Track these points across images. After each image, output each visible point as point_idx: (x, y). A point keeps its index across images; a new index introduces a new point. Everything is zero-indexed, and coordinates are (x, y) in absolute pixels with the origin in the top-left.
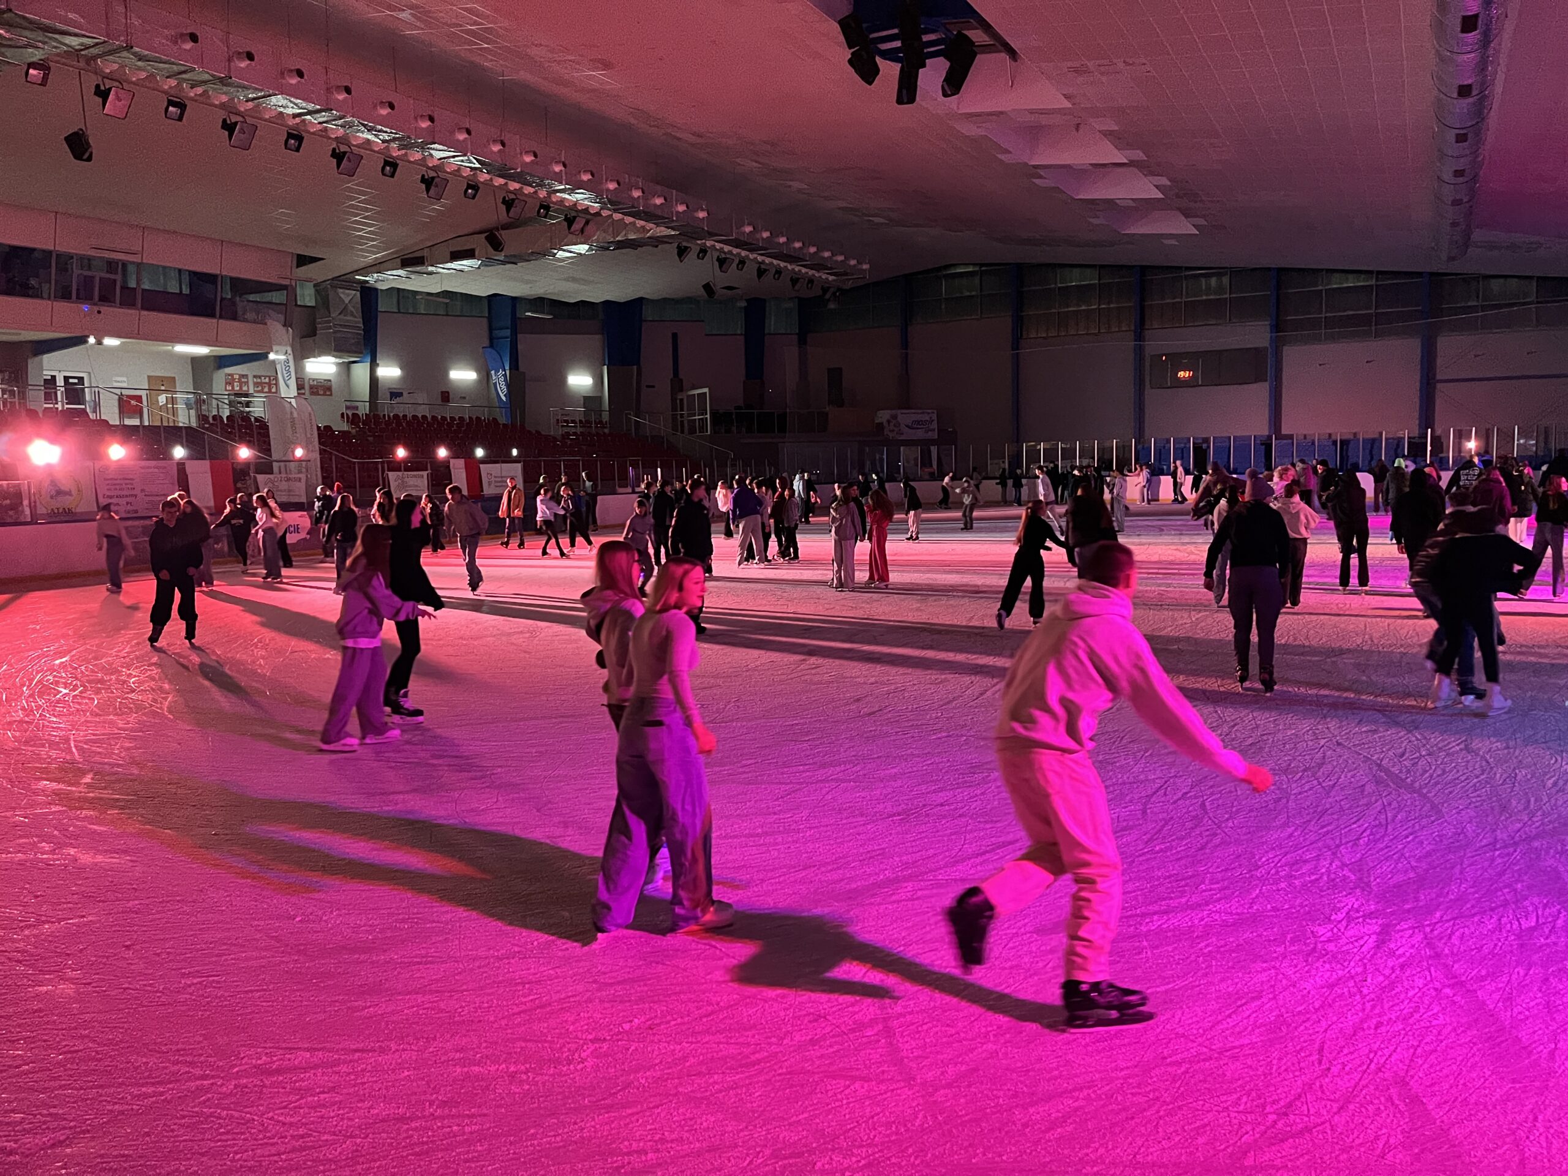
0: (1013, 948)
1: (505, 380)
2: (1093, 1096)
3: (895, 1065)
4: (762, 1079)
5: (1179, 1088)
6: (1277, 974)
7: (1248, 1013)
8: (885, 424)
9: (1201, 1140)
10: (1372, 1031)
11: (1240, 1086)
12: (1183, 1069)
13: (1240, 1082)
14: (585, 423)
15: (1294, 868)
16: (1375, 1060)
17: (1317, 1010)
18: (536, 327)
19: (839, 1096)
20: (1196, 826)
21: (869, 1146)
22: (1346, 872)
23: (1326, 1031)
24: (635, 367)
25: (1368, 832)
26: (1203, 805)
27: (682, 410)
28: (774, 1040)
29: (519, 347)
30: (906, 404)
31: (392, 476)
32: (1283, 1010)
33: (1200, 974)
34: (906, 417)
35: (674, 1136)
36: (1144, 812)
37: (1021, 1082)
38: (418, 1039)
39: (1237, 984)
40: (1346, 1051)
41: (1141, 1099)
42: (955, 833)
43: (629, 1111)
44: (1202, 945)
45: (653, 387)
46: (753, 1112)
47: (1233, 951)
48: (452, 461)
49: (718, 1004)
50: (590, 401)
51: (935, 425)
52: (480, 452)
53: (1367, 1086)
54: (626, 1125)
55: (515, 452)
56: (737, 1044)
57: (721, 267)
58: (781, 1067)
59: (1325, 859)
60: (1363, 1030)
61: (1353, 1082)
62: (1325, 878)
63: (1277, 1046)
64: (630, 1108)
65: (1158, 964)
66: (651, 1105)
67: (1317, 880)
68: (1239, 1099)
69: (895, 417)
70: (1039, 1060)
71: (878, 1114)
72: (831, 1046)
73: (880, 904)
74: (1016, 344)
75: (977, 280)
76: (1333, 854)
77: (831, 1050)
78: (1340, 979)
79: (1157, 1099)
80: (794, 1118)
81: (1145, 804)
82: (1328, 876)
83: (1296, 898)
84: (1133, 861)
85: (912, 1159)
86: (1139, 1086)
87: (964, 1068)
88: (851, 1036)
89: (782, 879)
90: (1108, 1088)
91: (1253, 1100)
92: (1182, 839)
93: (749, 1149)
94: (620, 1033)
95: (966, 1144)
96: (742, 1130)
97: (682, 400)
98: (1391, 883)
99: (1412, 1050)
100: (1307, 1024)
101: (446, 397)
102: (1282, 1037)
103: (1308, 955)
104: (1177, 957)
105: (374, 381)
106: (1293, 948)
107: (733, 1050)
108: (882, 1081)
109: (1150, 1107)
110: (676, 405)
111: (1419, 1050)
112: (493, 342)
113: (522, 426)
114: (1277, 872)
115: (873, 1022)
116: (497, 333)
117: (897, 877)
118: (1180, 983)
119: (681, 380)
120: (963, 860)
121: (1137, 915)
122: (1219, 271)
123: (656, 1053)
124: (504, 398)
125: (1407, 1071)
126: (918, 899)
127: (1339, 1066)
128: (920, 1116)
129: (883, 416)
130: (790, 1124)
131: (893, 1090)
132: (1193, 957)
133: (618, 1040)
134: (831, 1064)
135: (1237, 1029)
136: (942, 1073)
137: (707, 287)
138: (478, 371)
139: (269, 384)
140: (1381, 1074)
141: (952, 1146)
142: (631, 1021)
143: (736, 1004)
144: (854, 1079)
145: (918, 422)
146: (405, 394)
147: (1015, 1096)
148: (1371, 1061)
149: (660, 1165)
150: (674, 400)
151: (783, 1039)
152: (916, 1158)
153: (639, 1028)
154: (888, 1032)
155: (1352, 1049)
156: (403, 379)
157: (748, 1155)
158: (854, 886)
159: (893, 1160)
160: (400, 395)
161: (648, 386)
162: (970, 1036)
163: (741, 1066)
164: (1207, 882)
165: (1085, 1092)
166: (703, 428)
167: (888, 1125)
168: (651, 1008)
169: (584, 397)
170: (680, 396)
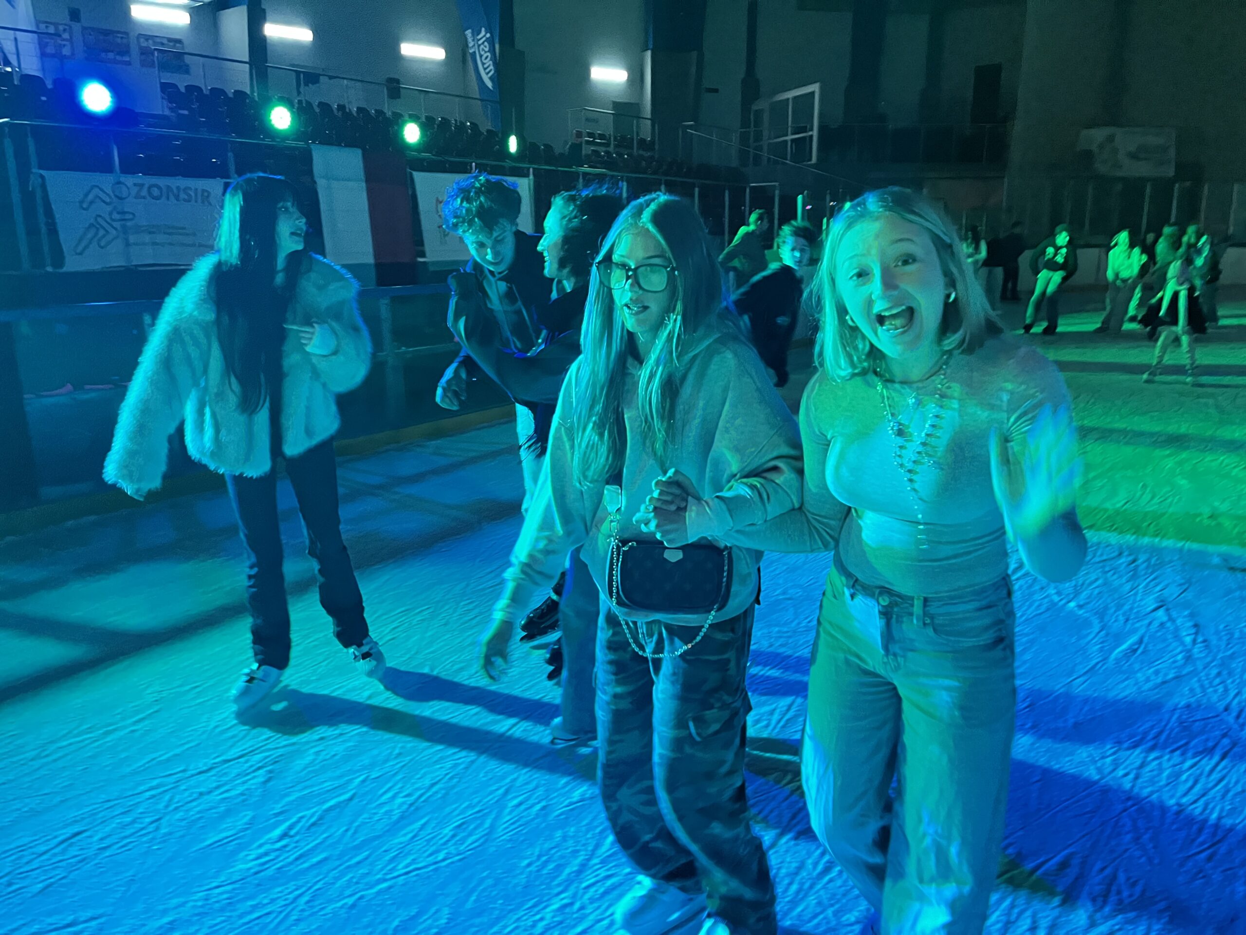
1: (494, 58)
24: (694, 54)
27: (759, 128)
29: (516, 10)
34: (1125, 140)
45: (716, 91)
50: (623, 111)
51: (1171, 155)
69: (1109, 140)
97: (759, 113)
101: (393, 88)
105: (257, 46)
119: (757, 82)
124: (490, 84)
129: (1094, 138)
138: (448, 49)
145: (1144, 149)
150: (746, 111)
156: (316, 45)
160: (314, 79)
166: (802, 151)
169: (614, 103)
170: (758, 105)
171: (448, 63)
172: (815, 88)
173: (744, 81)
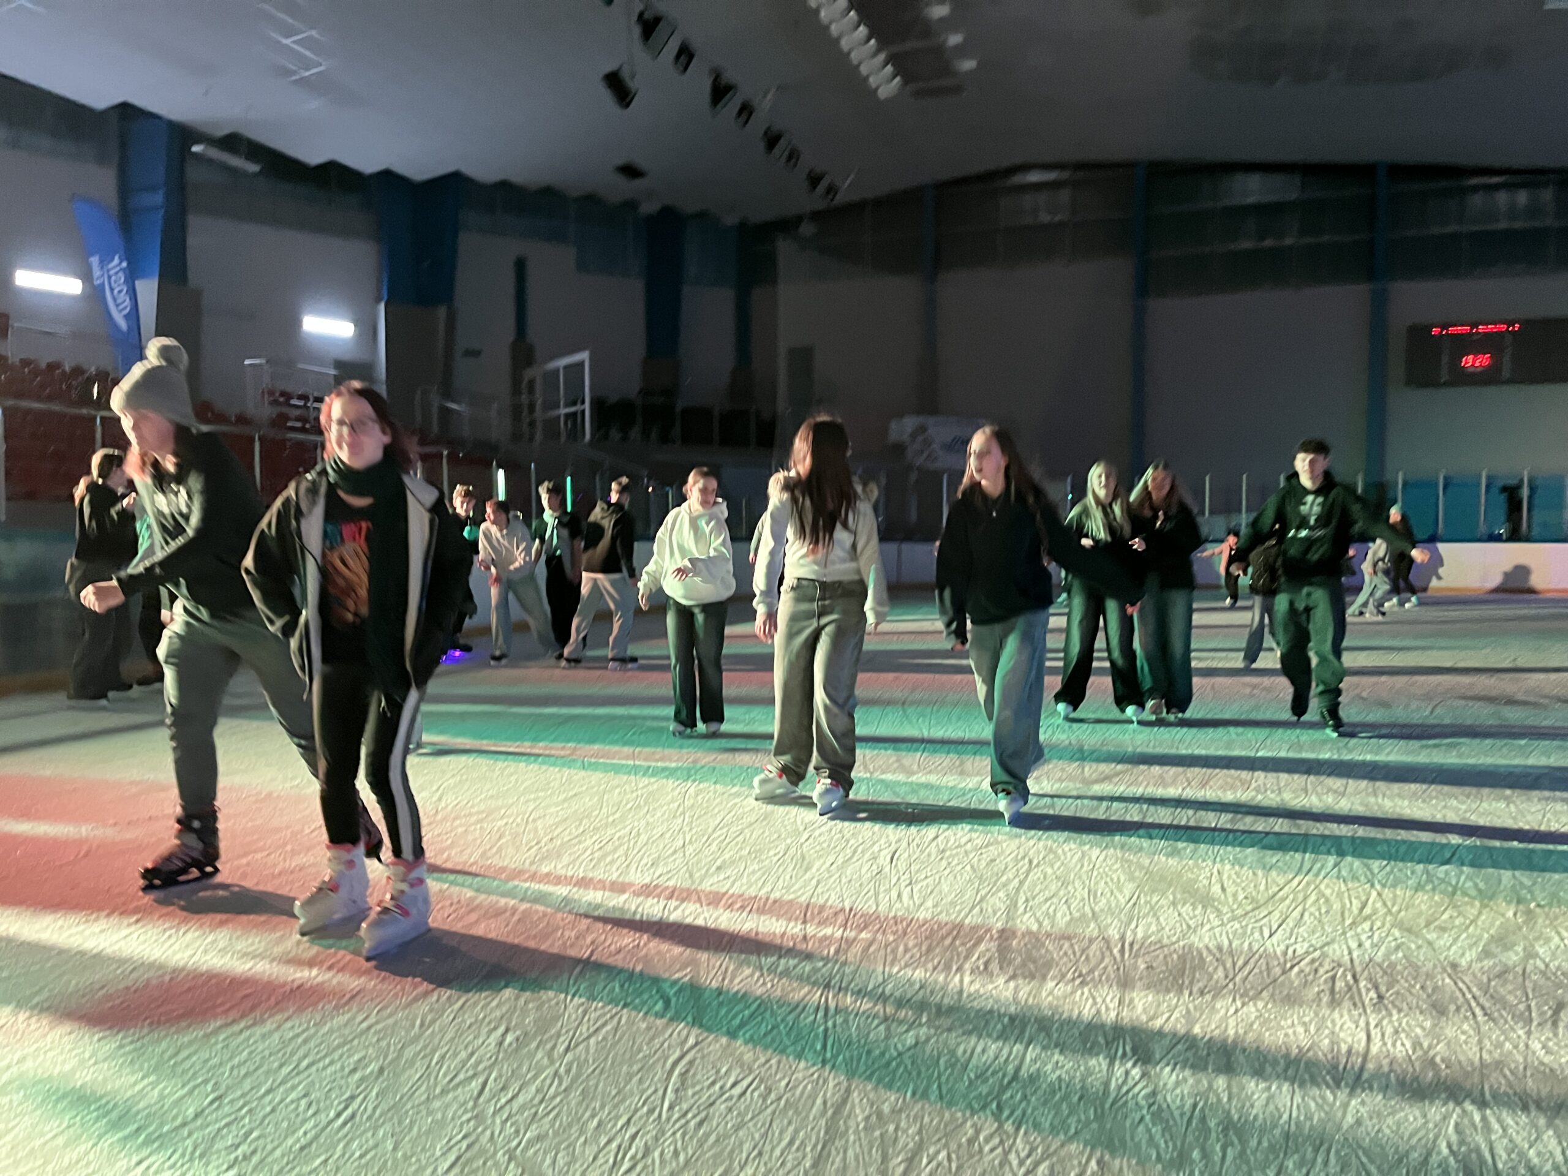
8: (908, 441)
24: (442, 312)
27: (532, 395)
45: (475, 354)
69: (922, 429)
97: (531, 384)
110: (520, 389)
112: (124, 218)
119: (533, 345)
122: (1536, 179)
124: (123, 324)
129: (902, 427)
150: (516, 381)
161: (466, 353)
166: (575, 430)
169: (337, 361)
170: (528, 374)
171: (85, 296)
172: (584, 356)
173: (513, 346)
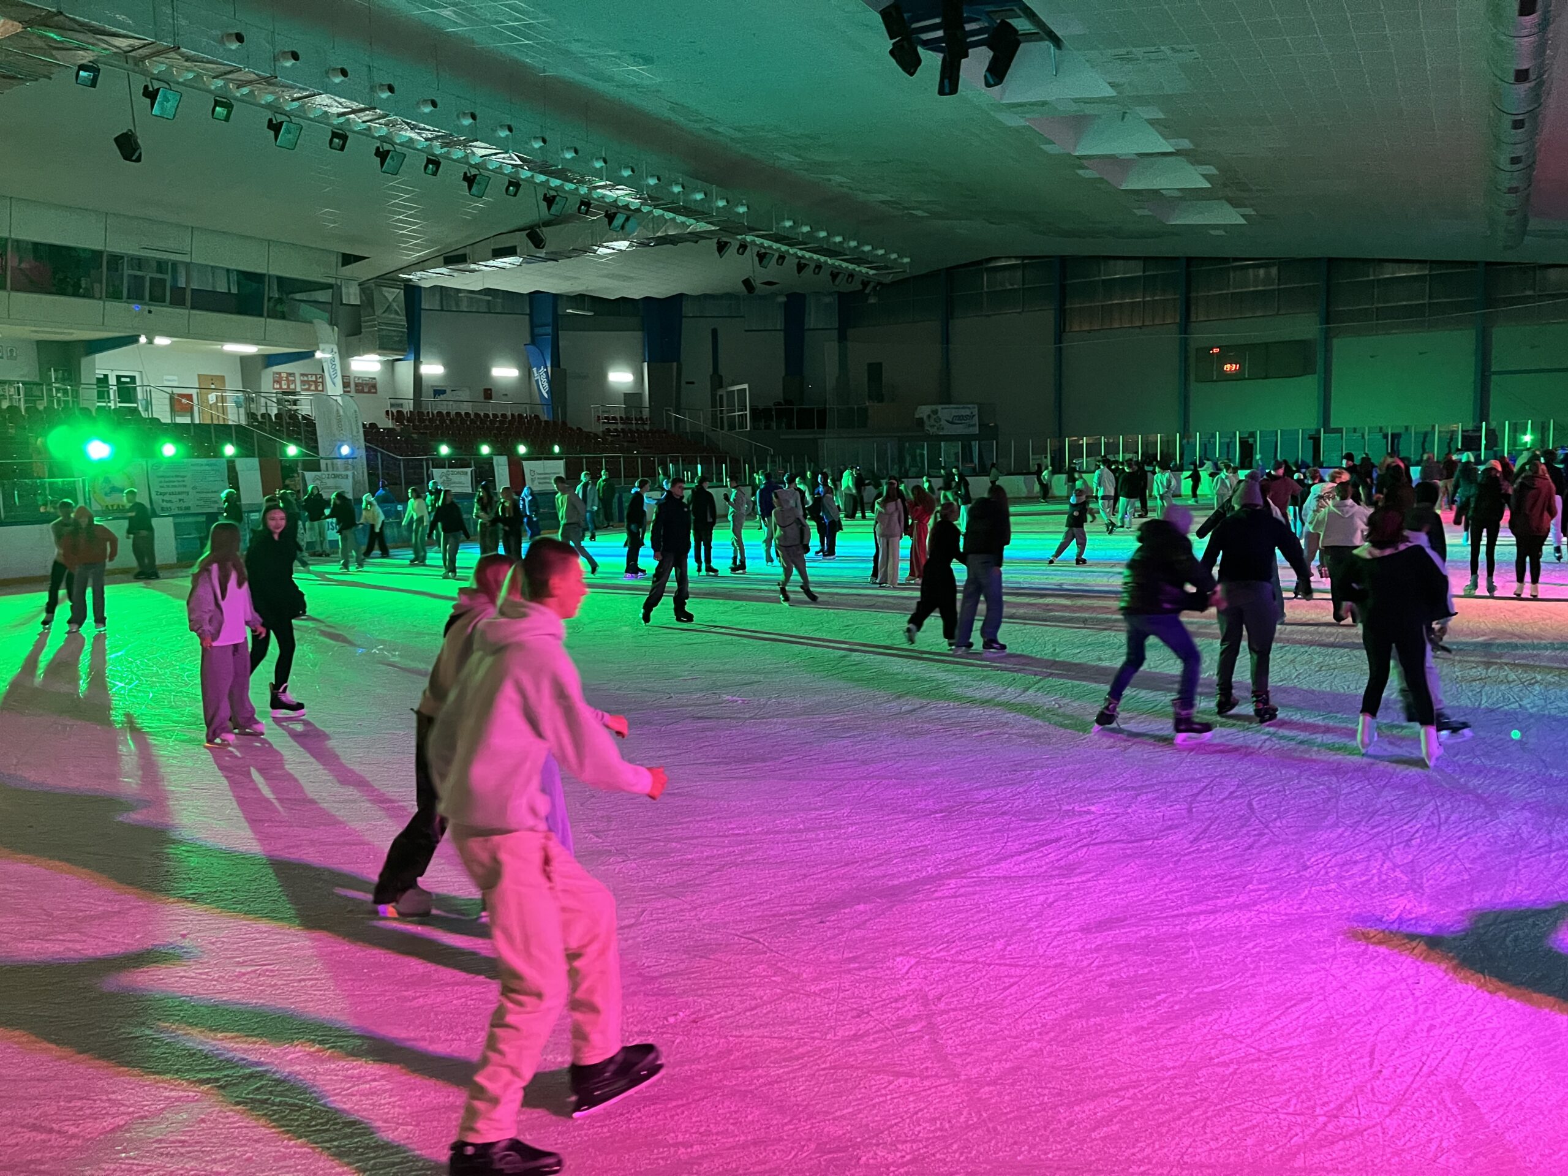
0: (1059, 946)
1: (547, 377)
2: (1139, 1096)
3: (939, 1061)
4: (806, 1073)
5: (1226, 1089)
6: (1327, 976)
7: (1297, 1014)
8: (925, 418)
9: (1250, 1142)
10: (1425, 1034)
11: (1290, 1088)
12: (1231, 1070)
13: (1288, 1085)
14: (626, 420)
15: (1345, 868)
16: (1428, 1063)
17: (1367, 1012)
18: (577, 323)
19: (883, 1092)
20: (1242, 826)
21: (914, 1141)
22: (1398, 873)
23: (1377, 1034)
24: (675, 364)
25: (1421, 833)
26: (1250, 805)
27: (721, 406)
28: (816, 1034)
29: (561, 344)
30: (946, 397)
31: (437, 472)
32: (1334, 1012)
33: (1248, 974)
34: (946, 412)
35: (720, 1129)
36: (1190, 811)
37: (1068, 1081)
38: (467, 1030)
39: (1285, 985)
40: (1397, 1054)
41: (1189, 1099)
42: (998, 831)
43: (674, 1103)
44: (1251, 945)
45: (692, 383)
46: (798, 1105)
47: (1283, 952)
48: (495, 458)
49: (761, 998)
50: (632, 398)
51: (976, 420)
52: (522, 449)
53: (1419, 1089)
54: (672, 1117)
55: (556, 449)
56: (780, 1038)
57: (761, 261)
58: (824, 1062)
59: (1376, 860)
60: (1415, 1032)
61: (1405, 1086)
62: (1376, 879)
63: (1327, 1048)
64: (676, 1100)
65: (1204, 964)
66: (696, 1098)
67: (1368, 881)
68: (1289, 1100)
69: (935, 412)
70: (1084, 1058)
71: (921, 1110)
72: (874, 1041)
73: (923, 901)
74: (1059, 338)
75: (1019, 274)
76: (1384, 854)
77: (874, 1045)
78: (1392, 981)
79: (1205, 1099)
80: (838, 1114)
81: (1191, 803)
82: (1379, 877)
83: (1347, 898)
84: (1179, 860)
85: (957, 1155)
86: (1186, 1086)
87: (1008, 1065)
88: (895, 1032)
89: (824, 875)
90: (1154, 1087)
91: (1303, 1102)
92: (1230, 838)
93: (793, 1143)
94: (664, 1026)
95: (1011, 1141)
96: (786, 1124)
97: (721, 396)
98: (1444, 884)
99: (1465, 1054)
100: (1358, 1026)
101: (488, 394)
102: (1331, 1040)
103: (1359, 957)
104: (1224, 957)
105: (418, 379)
106: (1343, 950)
107: (775, 1044)
108: (928, 1077)
109: (1196, 1107)
110: (716, 401)
111: (1473, 1053)
112: (534, 340)
113: (564, 423)
114: (1327, 873)
115: (916, 1018)
116: (538, 330)
117: (939, 874)
118: (1227, 984)
119: (721, 377)
120: (1005, 859)
121: (1183, 915)
122: (1266, 262)
123: (700, 1046)
124: (546, 396)
125: (1460, 1074)
126: (961, 895)
127: (1391, 1069)
128: (965, 1113)
129: (923, 411)
130: (834, 1119)
131: (936, 1087)
132: (1240, 958)
133: (663, 1033)
134: (875, 1059)
135: (1286, 1031)
136: (987, 1070)
137: (747, 283)
138: (519, 368)
139: (316, 382)
140: (1433, 1077)
141: (997, 1143)
142: (675, 1015)
143: (778, 999)
144: (898, 1075)
145: (960, 417)
146: (448, 391)
147: (1059, 1094)
148: (1424, 1064)
149: (706, 1156)
150: (713, 396)
151: (826, 1034)
152: (961, 1154)
153: (682, 1022)
154: (931, 1027)
155: (1404, 1052)
156: (448, 376)
157: (792, 1148)
158: (896, 882)
159: (938, 1156)
160: (444, 392)
161: (688, 383)
162: (1014, 1033)
163: (785, 1060)
164: (1255, 882)
165: (1132, 1091)
166: (742, 425)
167: (934, 1120)
168: (695, 1002)
169: (625, 394)
170: (720, 392)
171: (521, 379)
172: (746, 386)
173: (711, 377)
